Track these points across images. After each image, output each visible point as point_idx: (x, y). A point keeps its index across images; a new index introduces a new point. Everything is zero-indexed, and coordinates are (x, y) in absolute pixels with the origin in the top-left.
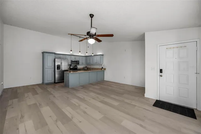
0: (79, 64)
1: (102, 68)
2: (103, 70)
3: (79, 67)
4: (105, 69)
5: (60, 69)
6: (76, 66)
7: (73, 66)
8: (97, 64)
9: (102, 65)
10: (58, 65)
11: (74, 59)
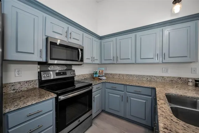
6: (69, 68)
7: (58, 69)
11: (65, 34)
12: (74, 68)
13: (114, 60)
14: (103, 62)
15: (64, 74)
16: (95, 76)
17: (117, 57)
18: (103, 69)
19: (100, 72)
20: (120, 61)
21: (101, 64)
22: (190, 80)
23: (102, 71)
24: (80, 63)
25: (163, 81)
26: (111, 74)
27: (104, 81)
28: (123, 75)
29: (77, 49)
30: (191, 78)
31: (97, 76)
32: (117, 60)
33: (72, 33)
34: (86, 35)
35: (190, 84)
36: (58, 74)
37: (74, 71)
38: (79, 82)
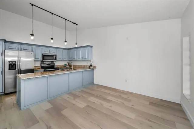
0: (56, 59)
1: (91, 66)
2: (91, 68)
3: (57, 64)
4: (95, 67)
5: (15, 69)
6: (52, 62)
7: (47, 63)
8: (83, 60)
9: (90, 61)
10: (12, 62)
11: (48, 51)
12: (54, 62)
15: (50, 64)
16: (65, 66)
24: (55, 60)
29: (54, 56)
33: (52, 50)
34: (58, 50)
36: (47, 64)
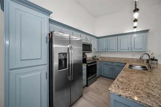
0: (91, 50)
8: (134, 50)
11: (86, 40)
13: (106, 50)
14: (100, 50)
16: (95, 58)
17: (107, 48)
18: (99, 54)
19: (97, 56)
20: (109, 50)
21: (98, 52)
22: (145, 60)
23: (99, 56)
25: (132, 61)
26: (104, 57)
27: (101, 61)
28: (110, 58)
29: (89, 45)
30: (146, 59)
31: (96, 58)
32: (107, 50)
33: (88, 39)
34: (92, 38)
35: (145, 62)
37: (86, 55)
38: (89, 61)
